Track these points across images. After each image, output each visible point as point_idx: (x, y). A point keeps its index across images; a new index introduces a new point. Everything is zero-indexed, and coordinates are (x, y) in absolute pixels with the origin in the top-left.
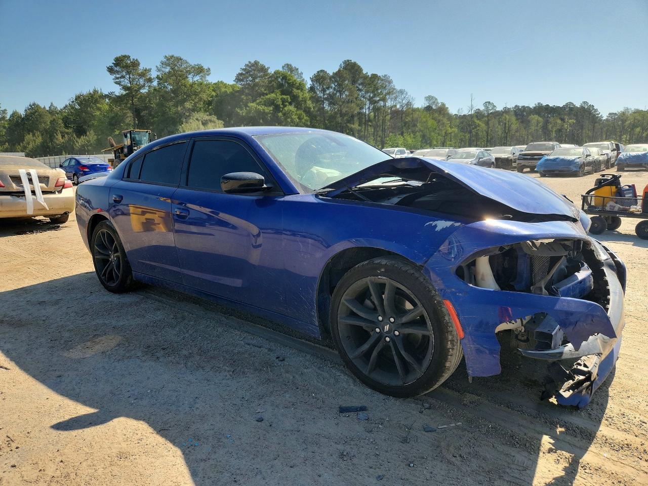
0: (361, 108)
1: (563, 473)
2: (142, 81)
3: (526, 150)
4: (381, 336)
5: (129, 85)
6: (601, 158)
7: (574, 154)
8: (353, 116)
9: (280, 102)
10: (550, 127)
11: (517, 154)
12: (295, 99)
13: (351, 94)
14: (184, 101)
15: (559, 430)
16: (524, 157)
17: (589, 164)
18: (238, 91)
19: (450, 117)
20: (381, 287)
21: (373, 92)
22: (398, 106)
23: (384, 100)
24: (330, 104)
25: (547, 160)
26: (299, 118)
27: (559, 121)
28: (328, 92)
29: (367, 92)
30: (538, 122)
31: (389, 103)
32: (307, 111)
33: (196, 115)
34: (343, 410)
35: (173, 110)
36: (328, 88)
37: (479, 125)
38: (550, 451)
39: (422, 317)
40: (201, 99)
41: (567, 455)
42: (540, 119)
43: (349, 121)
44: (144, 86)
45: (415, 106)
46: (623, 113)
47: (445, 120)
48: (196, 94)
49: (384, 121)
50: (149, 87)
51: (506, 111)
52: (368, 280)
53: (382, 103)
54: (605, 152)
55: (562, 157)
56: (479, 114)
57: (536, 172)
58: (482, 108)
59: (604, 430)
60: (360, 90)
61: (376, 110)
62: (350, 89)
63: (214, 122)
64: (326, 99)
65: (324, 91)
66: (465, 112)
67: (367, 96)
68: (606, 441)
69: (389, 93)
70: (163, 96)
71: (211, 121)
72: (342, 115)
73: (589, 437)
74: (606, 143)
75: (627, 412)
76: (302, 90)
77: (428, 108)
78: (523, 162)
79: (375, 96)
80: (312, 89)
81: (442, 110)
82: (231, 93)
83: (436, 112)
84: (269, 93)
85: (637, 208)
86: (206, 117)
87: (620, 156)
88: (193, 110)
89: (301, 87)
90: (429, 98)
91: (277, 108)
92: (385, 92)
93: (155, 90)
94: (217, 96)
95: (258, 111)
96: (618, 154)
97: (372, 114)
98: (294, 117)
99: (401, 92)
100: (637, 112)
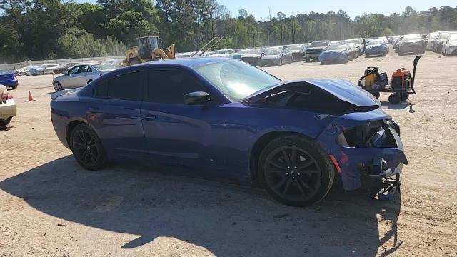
0: (195, 20)
1: (391, 229)
2: (21, 5)
3: (311, 46)
4: (290, 177)
5: (11, 8)
6: (356, 49)
7: (341, 48)
8: (190, 26)
9: (135, 17)
10: (320, 27)
11: (306, 49)
12: (146, 15)
13: (187, 10)
14: (59, 19)
15: (383, 211)
16: (310, 51)
17: (350, 54)
18: (101, 10)
19: (257, 24)
20: (289, 151)
21: (202, 8)
22: (221, 17)
23: (211, 13)
24: (172, 18)
25: (325, 53)
26: (151, 29)
27: (326, 24)
28: (169, 8)
29: (198, 8)
30: (313, 25)
31: (214, 16)
32: (157, 24)
33: (70, 30)
34: (276, 217)
35: (51, 27)
36: (169, 6)
37: (275, 29)
38: (382, 220)
39: (314, 164)
40: (72, 17)
41: (390, 221)
42: (315, 23)
43: (188, 30)
44: (24, 8)
45: (233, 17)
46: (364, 17)
47: (253, 27)
48: (68, 14)
49: (212, 28)
50: (28, 9)
51: (292, 18)
52: (282, 148)
53: (209, 16)
54: (358, 45)
55: (334, 51)
56: (274, 21)
57: (318, 61)
58: (276, 17)
59: (403, 208)
60: (193, 7)
61: (206, 21)
62: (186, 6)
63: (85, 34)
64: (169, 14)
65: (166, 8)
66: (266, 20)
67: (198, 11)
68: (405, 213)
69: (214, 8)
70: (40, 16)
71: (82, 34)
72: (183, 25)
73: (397, 212)
74: (358, 39)
75: (410, 198)
76: (151, 8)
77: (241, 18)
78: (310, 55)
79: (204, 10)
80: (157, 7)
81: (251, 19)
82: (95, 12)
83: (247, 20)
84: (126, 11)
85: (389, 86)
86: (78, 31)
87: (367, 48)
88: (67, 26)
89: (149, 5)
90: (241, 11)
91: (133, 22)
92: (211, 7)
93: (32, 11)
94: (84, 14)
95: (118, 25)
96: (365, 46)
97: (203, 24)
98: (146, 28)
99: (222, 7)
100: (372, 15)
